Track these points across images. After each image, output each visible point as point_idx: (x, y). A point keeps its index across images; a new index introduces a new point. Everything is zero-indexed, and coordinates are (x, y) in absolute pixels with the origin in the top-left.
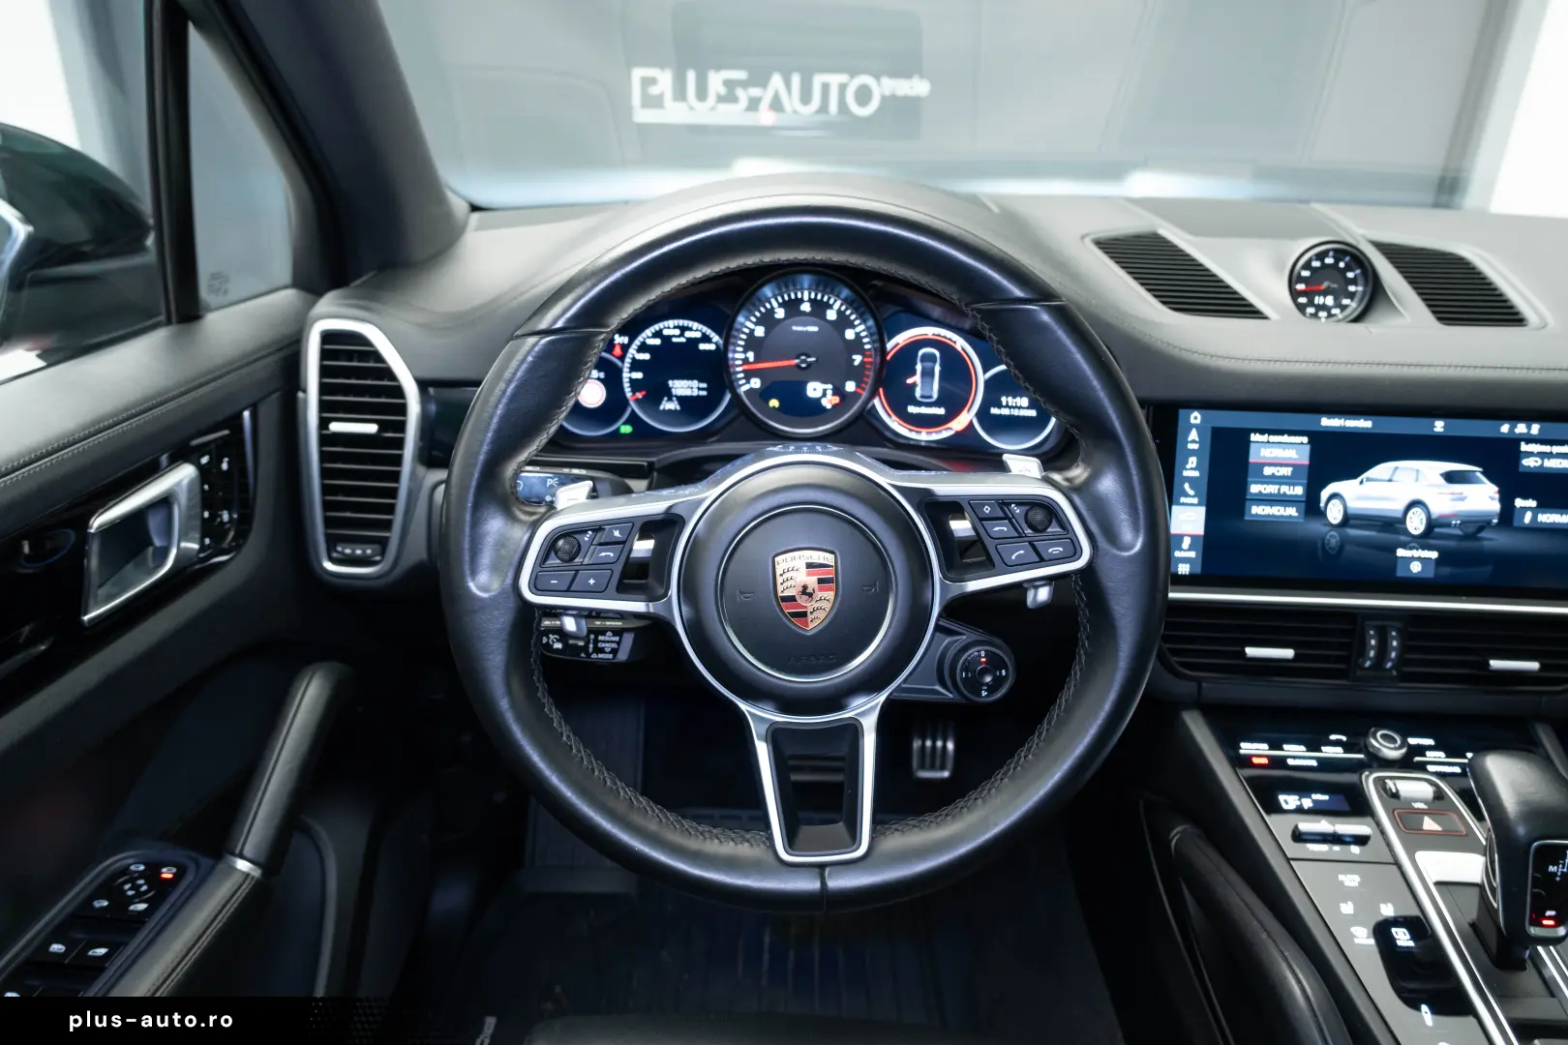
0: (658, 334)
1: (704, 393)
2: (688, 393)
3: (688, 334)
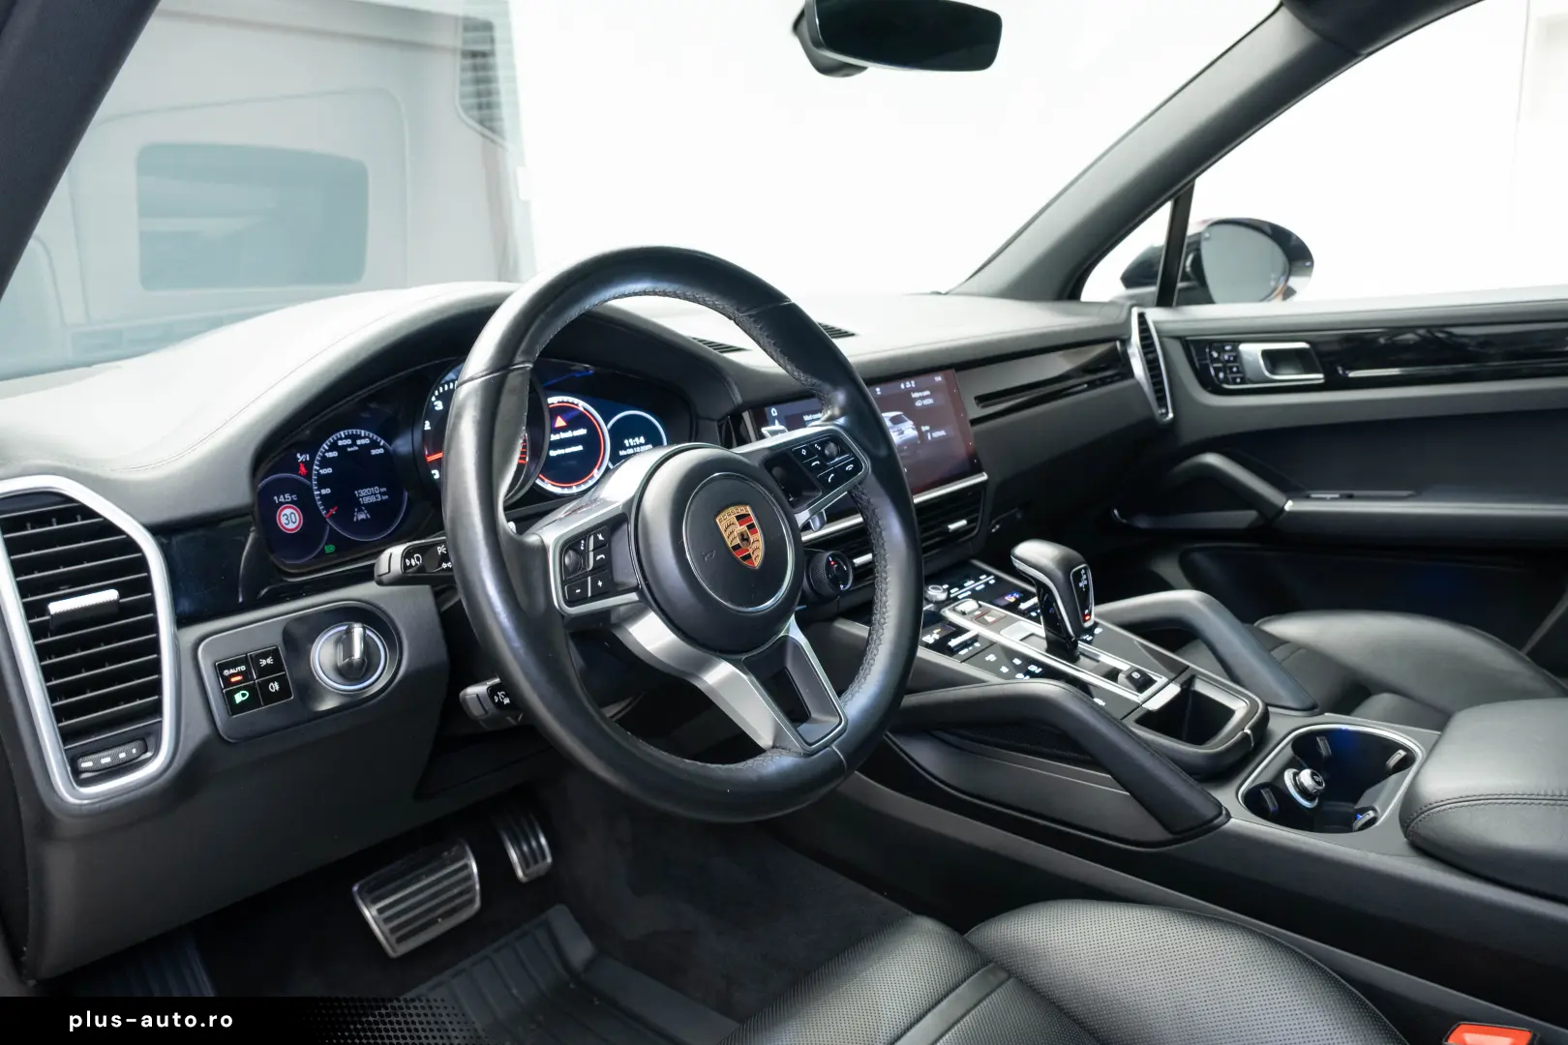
0: (334, 447)
1: (386, 497)
2: (373, 499)
3: (359, 442)
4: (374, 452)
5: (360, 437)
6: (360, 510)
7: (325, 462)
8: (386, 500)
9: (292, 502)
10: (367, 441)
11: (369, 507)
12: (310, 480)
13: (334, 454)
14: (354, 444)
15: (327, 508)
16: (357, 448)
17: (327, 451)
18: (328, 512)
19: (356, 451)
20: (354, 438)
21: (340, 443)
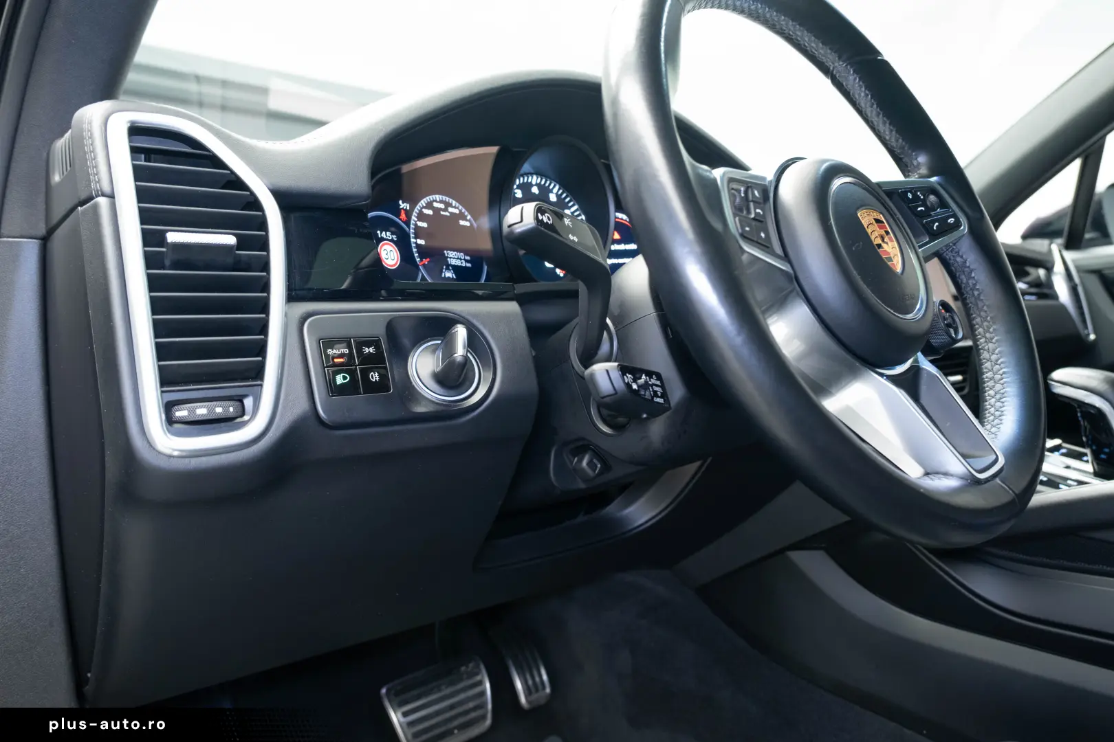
0: (429, 205)
1: (469, 265)
2: (458, 263)
3: (450, 209)
4: (462, 223)
5: (451, 205)
6: (447, 269)
7: (421, 217)
8: (469, 267)
9: (392, 240)
10: (456, 211)
11: (456, 269)
12: (409, 227)
13: (430, 212)
14: (446, 210)
15: (421, 257)
16: (447, 214)
17: (424, 207)
18: (421, 260)
19: (446, 216)
20: (448, 205)
21: (435, 205)
